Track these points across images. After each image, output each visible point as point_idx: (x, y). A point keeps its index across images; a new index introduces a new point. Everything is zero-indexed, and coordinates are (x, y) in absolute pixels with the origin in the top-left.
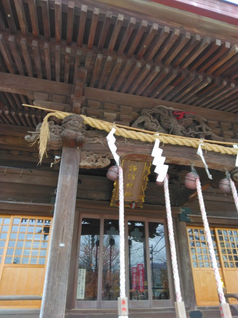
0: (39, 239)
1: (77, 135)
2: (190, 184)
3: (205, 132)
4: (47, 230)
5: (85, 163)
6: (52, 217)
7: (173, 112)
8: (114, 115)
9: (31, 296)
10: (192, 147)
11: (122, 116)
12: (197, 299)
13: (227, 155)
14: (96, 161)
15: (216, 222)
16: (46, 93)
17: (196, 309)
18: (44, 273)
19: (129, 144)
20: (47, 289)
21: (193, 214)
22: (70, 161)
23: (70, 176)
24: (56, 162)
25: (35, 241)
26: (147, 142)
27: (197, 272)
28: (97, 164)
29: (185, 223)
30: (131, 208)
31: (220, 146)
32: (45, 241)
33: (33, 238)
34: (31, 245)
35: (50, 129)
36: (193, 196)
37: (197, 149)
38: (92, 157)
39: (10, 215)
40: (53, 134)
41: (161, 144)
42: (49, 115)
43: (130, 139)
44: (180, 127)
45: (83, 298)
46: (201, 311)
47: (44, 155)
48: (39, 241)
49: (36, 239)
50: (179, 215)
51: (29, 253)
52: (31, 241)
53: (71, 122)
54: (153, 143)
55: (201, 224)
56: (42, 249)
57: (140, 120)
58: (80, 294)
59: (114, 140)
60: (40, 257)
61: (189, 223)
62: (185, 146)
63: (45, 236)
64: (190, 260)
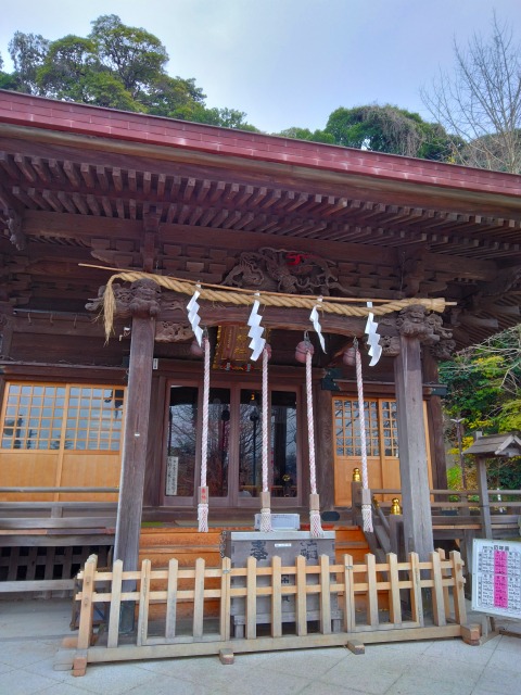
0: (109, 417)
1: (149, 305)
2: (300, 357)
3: (328, 285)
4: (120, 394)
5: (162, 337)
6: (126, 385)
7: (285, 255)
8: (201, 265)
9: (105, 487)
10: (305, 308)
11: (212, 266)
12: (336, 498)
13: (354, 317)
14: (176, 333)
15: (381, 391)
16: (107, 239)
17: (332, 510)
18: (120, 461)
19: (220, 308)
20: (124, 478)
21: (344, 378)
22: (142, 337)
23: (143, 356)
24: (126, 335)
25: (103, 419)
26: (243, 305)
27: (341, 463)
28: (177, 338)
29: (329, 393)
30: (245, 371)
31: (345, 306)
32: (117, 419)
33: (100, 415)
34: (99, 424)
35: (116, 296)
36: (339, 354)
37: (310, 311)
38: (171, 328)
39: (66, 383)
40: (120, 301)
41: (261, 306)
42: (113, 277)
43: (218, 302)
44: (291, 281)
45: (175, 493)
46: (338, 511)
47: (111, 333)
48: (109, 419)
49: (104, 416)
50: (321, 380)
51: (96, 435)
52: (98, 419)
53: (140, 289)
54: (251, 306)
55: (355, 394)
56: (114, 430)
57: (236, 271)
58: (171, 488)
59: (198, 307)
60: (112, 441)
61: (336, 392)
62: (294, 308)
63: (117, 412)
64: (332, 445)
